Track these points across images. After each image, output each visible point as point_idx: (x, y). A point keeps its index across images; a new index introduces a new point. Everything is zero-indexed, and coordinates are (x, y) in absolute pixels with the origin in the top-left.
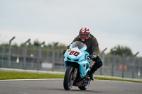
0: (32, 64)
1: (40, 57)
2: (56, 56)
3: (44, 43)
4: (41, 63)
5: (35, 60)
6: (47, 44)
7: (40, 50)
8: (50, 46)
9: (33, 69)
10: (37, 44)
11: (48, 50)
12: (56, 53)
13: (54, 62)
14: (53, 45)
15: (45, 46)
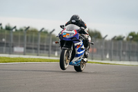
0: (4, 48)
1: (12, 41)
2: (27, 40)
3: (15, 27)
4: (13, 47)
5: (7, 44)
6: (18, 28)
7: (12, 35)
8: (21, 30)
9: (6, 53)
10: (8, 29)
11: (20, 34)
12: (27, 37)
13: (25, 46)
14: (24, 29)
15: (16, 30)
